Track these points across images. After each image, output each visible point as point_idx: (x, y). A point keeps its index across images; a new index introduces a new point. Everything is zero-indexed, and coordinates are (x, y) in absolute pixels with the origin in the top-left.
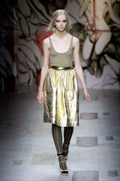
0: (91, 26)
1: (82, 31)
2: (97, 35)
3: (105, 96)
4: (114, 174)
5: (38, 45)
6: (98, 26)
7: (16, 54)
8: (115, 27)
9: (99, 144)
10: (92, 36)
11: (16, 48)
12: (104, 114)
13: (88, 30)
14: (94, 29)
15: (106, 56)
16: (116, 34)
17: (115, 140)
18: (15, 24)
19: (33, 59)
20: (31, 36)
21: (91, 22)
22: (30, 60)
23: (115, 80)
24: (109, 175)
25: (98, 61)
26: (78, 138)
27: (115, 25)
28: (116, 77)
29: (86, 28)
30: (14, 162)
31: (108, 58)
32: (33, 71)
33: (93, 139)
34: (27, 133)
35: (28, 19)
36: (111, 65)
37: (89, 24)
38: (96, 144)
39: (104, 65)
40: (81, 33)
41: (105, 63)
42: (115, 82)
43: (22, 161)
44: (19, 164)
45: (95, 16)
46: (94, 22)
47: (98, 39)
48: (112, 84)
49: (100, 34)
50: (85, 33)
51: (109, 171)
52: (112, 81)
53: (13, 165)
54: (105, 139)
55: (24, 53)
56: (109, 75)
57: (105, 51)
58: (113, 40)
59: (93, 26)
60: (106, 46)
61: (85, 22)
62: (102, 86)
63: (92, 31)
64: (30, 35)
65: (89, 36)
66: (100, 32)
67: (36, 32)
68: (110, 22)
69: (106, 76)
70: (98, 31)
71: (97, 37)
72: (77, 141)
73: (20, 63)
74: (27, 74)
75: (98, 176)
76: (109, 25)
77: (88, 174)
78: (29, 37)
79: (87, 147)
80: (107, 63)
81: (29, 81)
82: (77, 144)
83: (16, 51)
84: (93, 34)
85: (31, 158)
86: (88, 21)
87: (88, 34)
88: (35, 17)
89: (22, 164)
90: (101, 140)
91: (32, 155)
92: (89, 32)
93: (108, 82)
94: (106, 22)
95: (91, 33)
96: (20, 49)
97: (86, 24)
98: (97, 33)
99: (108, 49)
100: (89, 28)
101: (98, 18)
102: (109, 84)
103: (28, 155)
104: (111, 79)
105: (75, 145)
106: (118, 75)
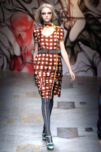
0: (66, 13)
2: (72, 23)
3: (79, 84)
5: (12, 31)
6: (72, 13)
10: (66, 23)
12: (81, 103)
14: (68, 16)
15: (80, 43)
16: (90, 22)
19: (7, 45)
20: (5, 22)
21: (66, 10)
22: (3, 45)
23: (89, 67)
26: (58, 128)
27: (89, 13)
28: (89, 64)
31: (82, 46)
32: (6, 57)
33: (73, 130)
34: (8, 123)
35: (2, 5)
36: (85, 52)
37: (64, 12)
41: (79, 50)
42: (89, 69)
45: (70, 3)
46: (69, 9)
47: (72, 26)
48: (86, 71)
49: (75, 22)
52: (86, 69)
56: (82, 62)
57: (79, 38)
58: (87, 28)
60: (80, 34)
61: (60, 9)
62: (76, 73)
63: (67, 18)
64: (4, 20)
65: (63, 23)
66: (75, 20)
67: (11, 17)
68: (84, 10)
69: (79, 63)
70: (73, 18)
71: (72, 24)
72: (57, 132)
74: (1, 59)
76: (84, 13)
78: (4, 22)
79: (68, 138)
80: (81, 50)
82: (58, 134)
85: (15, 148)
86: (63, 8)
87: (62, 21)
88: (9, 3)
90: (81, 131)
93: (82, 69)
94: (80, 9)
95: (66, 20)
97: (61, 11)
100: (64, 15)
101: (72, 5)
102: (83, 71)
103: (12, 147)
104: (85, 66)
105: (56, 136)
106: (92, 62)
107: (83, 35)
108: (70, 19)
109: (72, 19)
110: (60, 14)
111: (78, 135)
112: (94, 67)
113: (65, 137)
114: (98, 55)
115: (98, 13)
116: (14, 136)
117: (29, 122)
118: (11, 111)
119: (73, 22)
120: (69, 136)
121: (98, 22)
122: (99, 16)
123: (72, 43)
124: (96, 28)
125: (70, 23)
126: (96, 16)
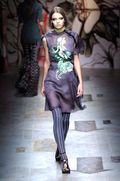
0: (80, 5)
1: (71, 10)
2: (86, 14)
3: (96, 76)
4: (117, 160)
6: (87, 4)
7: (5, 34)
8: (104, 5)
9: (97, 128)
10: (81, 15)
11: (5, 28)
12: (98, 96)
13: (77, 9)
14: (82, 8)
15: (95, 34)
16: (105, 13)
17: (112, 123)
18: (4, 4)
21: (80, 1)
23: (105, 59)
24: (112, 161)
25: (87, 40)
26: (75, 122)
27: (104, 4)
28: (105, 55)
29: (74, 7)
30: (17, 150)
31: (97, 37)
32: (21, 51)
33: (91, 123)
34: (25, 118)
36: (100, 43)
37: (78, 3)
38: (95, 129)
39: (93, 44)
40: (69, 12)
42: (105, 61)
43: (25, 148)
44: (22, 151)
46: (83, 1)
47: (87, 17)
48: (102, 63)
49: (89, 13)
50: (74, 12)
51: (111, 157)
52: (102, 60)
53: (16, 152)
54: (102, 122)
55: (12, 33)
56: (98, 54)
57: (94, 30)
58: (102, 19)
59: (81, 5)
60: (95, 25)
61: (74, 1)
62: (92, 65)
63: (81, 9)
65: (78, 15)
66: (89, 11)
69: (95, 55)
70: (87, 9)
71: (86, 16)
72: (75, 125)
73: (9, 43)
74: (16, 54)
75: (102, 162)
76: (98, 4)
77: (92, 160)
79: (86, 131)
80: (97, 42)
81: (18, 61)
82: (75, 128)
83: (5, 32)
84: (82, 13)
85: (33, 143)
87: (76, 13)
89: (25, 151)
90: (99, 124)
91: (33, 141)
92: (78, 11)
93: (98, 61)
94: (94, 0)
95: (80, 12)
96: (8, 30)
97: (75, 3)
98: (86, 12)
99: (97, 28)
100: (78, 7)
102: (99, 63)
103: (29, 142)
104: (101, 58)
105: (74, 130)
106: (108, 54)
107: (98, 27)
108: (84, 10)
109: (86, 11)
110: (74, 6)
111: (96, 128)
112: (110, 59)
113: (83, 130)
114: (114, 46)
115: (113, 4)
116: (31, 131)
117: (46, 117)
118: (27, 106)
119: (88, 14)
120: (87, 129)
121: (113, 12)
122: (114, 7)
123: (87, 35)
124: (110, 18)
125: (84, 15)
126: (110, 6)
